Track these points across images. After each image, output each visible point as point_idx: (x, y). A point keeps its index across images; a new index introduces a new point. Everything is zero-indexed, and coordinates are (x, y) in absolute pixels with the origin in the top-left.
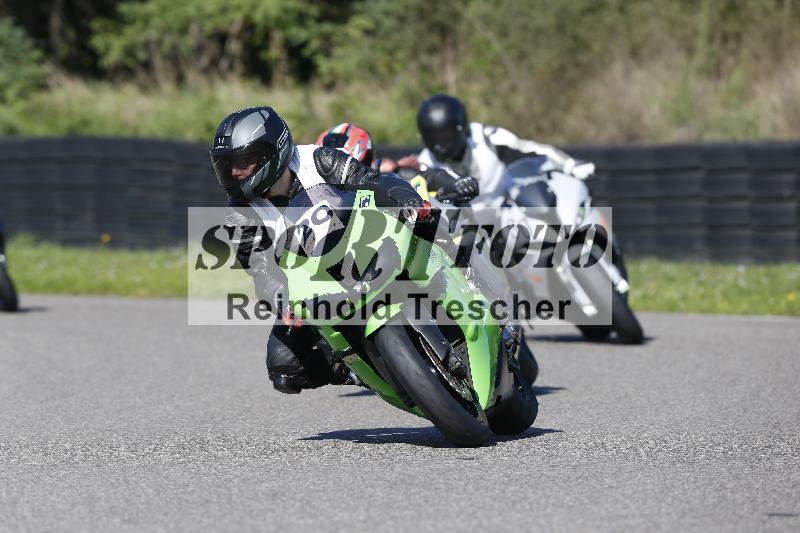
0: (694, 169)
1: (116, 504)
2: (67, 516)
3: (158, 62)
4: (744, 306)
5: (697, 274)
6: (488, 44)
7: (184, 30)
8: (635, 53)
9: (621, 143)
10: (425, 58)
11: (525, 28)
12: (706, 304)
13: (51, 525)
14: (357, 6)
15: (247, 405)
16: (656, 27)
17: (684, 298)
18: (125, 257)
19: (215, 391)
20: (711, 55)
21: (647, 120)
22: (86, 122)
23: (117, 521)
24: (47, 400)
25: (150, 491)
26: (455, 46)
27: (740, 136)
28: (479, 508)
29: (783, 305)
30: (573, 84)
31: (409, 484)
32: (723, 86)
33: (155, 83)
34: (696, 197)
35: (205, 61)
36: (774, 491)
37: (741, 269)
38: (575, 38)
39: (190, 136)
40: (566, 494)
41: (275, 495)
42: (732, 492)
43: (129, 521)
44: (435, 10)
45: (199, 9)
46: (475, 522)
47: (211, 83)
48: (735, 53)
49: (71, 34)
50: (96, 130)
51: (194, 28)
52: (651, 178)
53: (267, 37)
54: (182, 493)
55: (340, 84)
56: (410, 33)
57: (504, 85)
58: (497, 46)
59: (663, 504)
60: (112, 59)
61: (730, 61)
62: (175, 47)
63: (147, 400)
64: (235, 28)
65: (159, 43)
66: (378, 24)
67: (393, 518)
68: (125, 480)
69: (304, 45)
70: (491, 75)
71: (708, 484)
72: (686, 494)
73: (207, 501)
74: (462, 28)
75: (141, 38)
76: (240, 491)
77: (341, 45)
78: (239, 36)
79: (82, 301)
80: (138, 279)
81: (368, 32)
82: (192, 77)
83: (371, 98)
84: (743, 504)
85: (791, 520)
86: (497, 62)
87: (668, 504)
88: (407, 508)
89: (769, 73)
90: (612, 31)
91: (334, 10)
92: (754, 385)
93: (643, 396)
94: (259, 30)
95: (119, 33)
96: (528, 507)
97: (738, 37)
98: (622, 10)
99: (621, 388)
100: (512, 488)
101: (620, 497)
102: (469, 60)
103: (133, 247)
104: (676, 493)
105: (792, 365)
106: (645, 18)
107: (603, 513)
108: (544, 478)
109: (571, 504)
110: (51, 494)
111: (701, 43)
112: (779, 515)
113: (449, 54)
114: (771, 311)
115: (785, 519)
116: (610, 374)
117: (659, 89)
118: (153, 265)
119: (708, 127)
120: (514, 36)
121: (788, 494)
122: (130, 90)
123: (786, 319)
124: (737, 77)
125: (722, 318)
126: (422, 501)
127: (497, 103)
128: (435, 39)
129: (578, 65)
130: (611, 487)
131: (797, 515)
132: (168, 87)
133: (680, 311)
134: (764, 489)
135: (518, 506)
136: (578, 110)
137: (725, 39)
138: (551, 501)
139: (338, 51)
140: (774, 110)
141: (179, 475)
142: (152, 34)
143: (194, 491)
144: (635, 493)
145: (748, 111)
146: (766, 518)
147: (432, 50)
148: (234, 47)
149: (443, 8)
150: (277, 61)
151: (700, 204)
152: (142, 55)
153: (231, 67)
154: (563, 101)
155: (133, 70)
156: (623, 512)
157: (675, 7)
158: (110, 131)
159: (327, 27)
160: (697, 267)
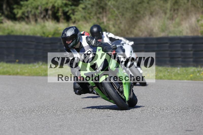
0: (167, 43)
1: (20, 128)
2: (8, 131)
3: (30, 16)
4: (179, 78)
5: (167, 70)
6: (114, 11)
7: (37, 8)
8: (151, 14)
9: (148, 36)
10: (98, 15)
11: (123, 7)
12: (169, 77)
13: (4, 133)
14: (81, 2)
15: (54, 103)
16: (157, 7)
17: (164, 76)
18: (22, 65)
19: (45, 100)
20: (171, 14)
21: (155, 31)
22: (12, 31)
23: (21, 132)
24: (3, 102)
25: (29, 125)
26: (106, 12)
27: (178, 35)
28: (113, 129)
29: (189, 78)
30: (136, 22)
31: (95, 123)
32: (174, 22)
33: (30, 21)
34: (167, 50)
35: (42, 16)
36: (187, 125)
37: (179, 68)
38: (136, 10)
39: (39, 35)
40: (135, 125)
41: (61, 126)
42: (177, 125)
43: (24, 132)
44: (101, 3)
45: (41, 3)
46: (111, 133)
47: (44, 22)
48: (177, 14)
49: (8, 9)
50: (15, 33)
51: (40, 8)
52: (156, 45)
53: (58, 10)
54: (37, 125)
55: (77, 22)
56: (94, 9)
57: (119, 22)
58: (116, 12)
59: (159, 128)
60: (19, 15)
61: (176, 16)
62: (35, 13)
63: (28, 102)
64: (50, 8)
65: (31, 11)
66: (86, 6)
67: (91, 131)
68: (23, 122)
69: (68, 12)
70: (115, 19)
71: (171, 123)
72: (165, 125)
73: (44, 127)
74: (107, 8)
75: (26, 10)
76: (52, 125)
77: (77, 12)
78: (51, 10)
79: (11, 77)
80: (26, 71)
81: (83, 9)
82: (39, 20)
83: (85, 25)
84: (179, 128)
85: (192, 132)
86: (117, 16)
87: (160, 128)
88: (94, 129)
89: (185, 19)
90: (146, 8)
91: (75, 3)
92: (182, 98)
93: (154, 101)
94: (56, 8)
95: (21, 9)
96: (125, 129)
97: (178, 10)
98: (148, 3)
99: (148, 98)
100: (121, 124)
101: (148, 126)
102: (109, 16)
103: (24, 63)
104: (162, 125)
105: (192, 93)
106: (154, 5)
107: (144, 130)
108: (129, 121)
109: (136, 128)
110: (4, 125)
111: (168, 11)
112: (188, 131)
113: (104, 14)
114: (186, 79)
115: (190, 132)
116: (145, 95)
117: (158, 23)
118: (29, 68)
119: (170, 32)
120: (121, 10)
121: (191, 125)
122: (23, 23)
123: (190, 81)
124: (177, 20)
125: (174, 81)
126: (98, 127)
127: (117, 26)
128: (101, 10)
129: (137, 17)
130: (146, 124)
131: (193, 131)
132: (33, 23)
133: (163, 79)
134: (185, 124)
135: (123, 129)
136: (137, 28)
137: (174, 10)
138: (131, 127)
139: (76, 13)
140: (187, 28)
141: (36, 121)
142: (29, 9)
143: (40, 125)
144: (152, 125)
145: (180, 28)
146: (185, 131)
147: (100, 13)
148: (50, 12)
149: (103, 2)
150: (61, 16)
151: (168, 52)
152: (26, 15)
153: (49, 18)
154: (133, 26)
155: (24, 18)
156: (149, 130)
157: (162, 2)
158: (18, 34)
159: (73, 7)
160: (167, 68)
